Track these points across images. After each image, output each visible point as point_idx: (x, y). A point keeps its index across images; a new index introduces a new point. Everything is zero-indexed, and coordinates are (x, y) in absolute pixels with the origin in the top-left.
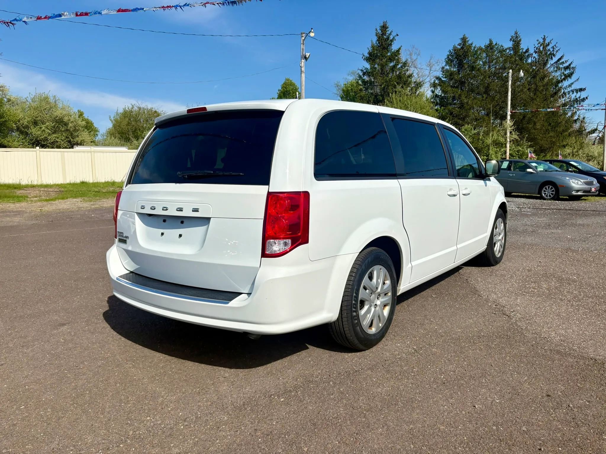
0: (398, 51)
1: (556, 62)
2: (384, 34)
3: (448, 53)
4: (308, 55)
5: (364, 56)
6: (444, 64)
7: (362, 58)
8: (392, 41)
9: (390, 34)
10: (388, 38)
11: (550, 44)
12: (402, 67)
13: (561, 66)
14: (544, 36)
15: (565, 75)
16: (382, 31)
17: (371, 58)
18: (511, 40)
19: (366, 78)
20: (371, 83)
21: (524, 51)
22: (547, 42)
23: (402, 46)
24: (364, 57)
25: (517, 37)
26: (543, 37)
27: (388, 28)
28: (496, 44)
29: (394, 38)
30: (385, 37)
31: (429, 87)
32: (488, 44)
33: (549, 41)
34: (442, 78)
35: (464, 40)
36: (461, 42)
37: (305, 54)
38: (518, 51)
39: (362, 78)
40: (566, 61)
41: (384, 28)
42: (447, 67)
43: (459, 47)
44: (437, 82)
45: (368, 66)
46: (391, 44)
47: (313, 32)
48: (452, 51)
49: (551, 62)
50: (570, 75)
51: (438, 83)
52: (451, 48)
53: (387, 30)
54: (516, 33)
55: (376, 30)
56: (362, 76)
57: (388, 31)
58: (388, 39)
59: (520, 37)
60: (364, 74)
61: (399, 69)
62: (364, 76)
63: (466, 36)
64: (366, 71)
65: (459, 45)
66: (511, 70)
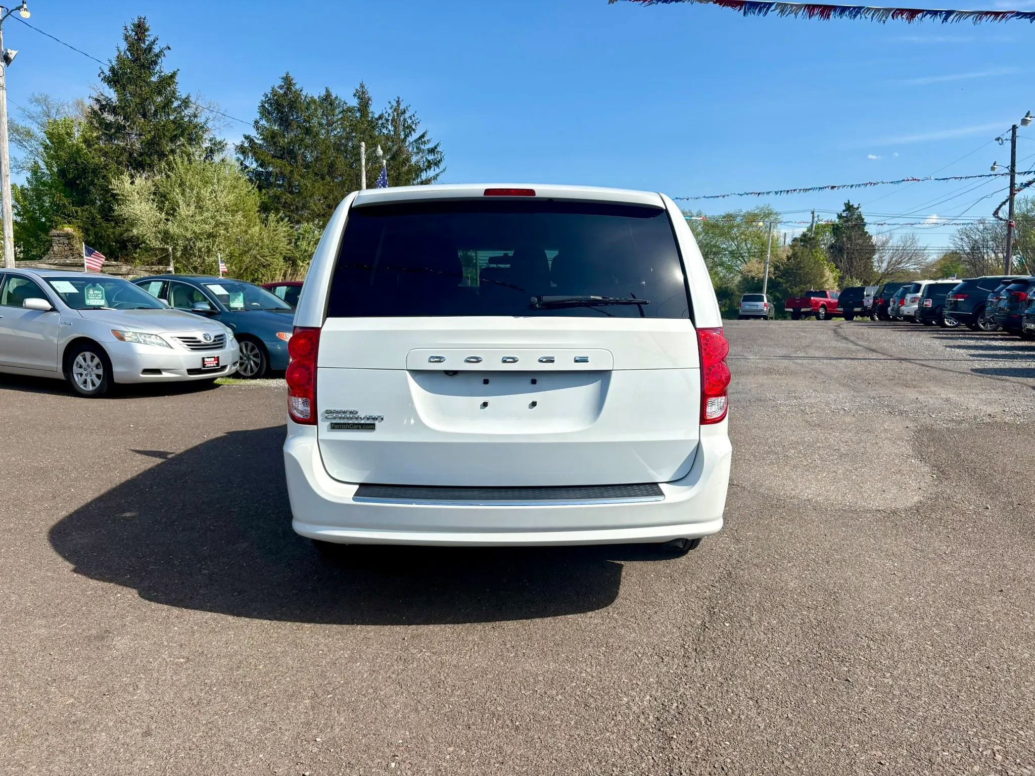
0: (173, 76)
1: (416, 141)
2: (140, 40)
3: (264, 99)
4: (12, 54)
5: (103, 72)
6: (258, 116)
7: (99, 76)
8: (157, 56)
9: (153, 42)
10: (150, 49)
11: (407, 112)
12: (180, 107)
13: (422, 147)
14: (399, 98)
15: (429, 161)
16: (136, 34)
17: (115, 79)
18: (355, 95)
19: (109, 118)
20: (120, 128)
21: (376, 116)
22: (402, 107)
23: (178, 70)
24: (102, 76)
25: (363, 93)
26: (397, 99)
27: (147, 30)
28: (336, 98)
29: (161, 51)
30: (143, 45)
31: (234, 153)
32: (324, 96)
33: (405, 107)
34: (255, 139)
35: (288, 82)
36: (283, 84)
37: (6, 50)
38: (367, 115)
39: (99, 116)
40: (428, 140)
41: (140, 28)
42: (263, 122)
43: (282, 92)
44: (246, 145)
45: (112, 94)
46: (156, 63)
47: (26, 10)
48: (269, 96)
49: (411, 139)
50: (437, 163)
51: (248, 149)
52: (268, 91)
53: (146, 33)
54: (362, 86)
55: (126, 29)
56: (99, 111)
57: (149, 35)
58: (150, 51)
59: (367, 93)
60: (103, 108)
61: (175, 110)
62: (103, 114)
63: (291, 75)
64: (107, 104)
65: (281, 87)
66: (363, 144)
